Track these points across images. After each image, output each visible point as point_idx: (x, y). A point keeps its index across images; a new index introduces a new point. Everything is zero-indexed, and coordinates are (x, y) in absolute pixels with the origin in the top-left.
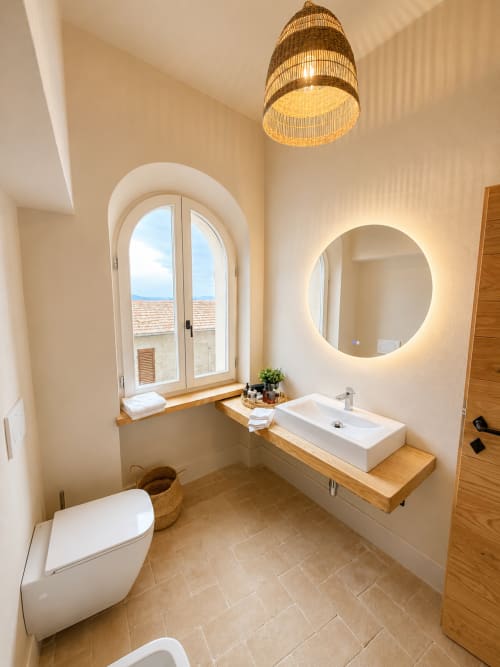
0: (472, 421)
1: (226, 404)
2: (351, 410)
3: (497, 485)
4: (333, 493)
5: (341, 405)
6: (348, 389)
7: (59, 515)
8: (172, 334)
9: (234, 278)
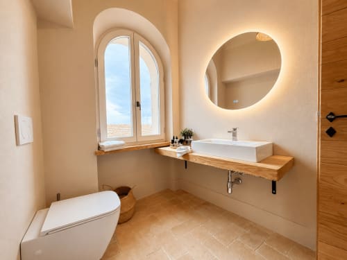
0: (325, 117)
4: (230, 192)
7: (54, 204)
9: (163, 83)
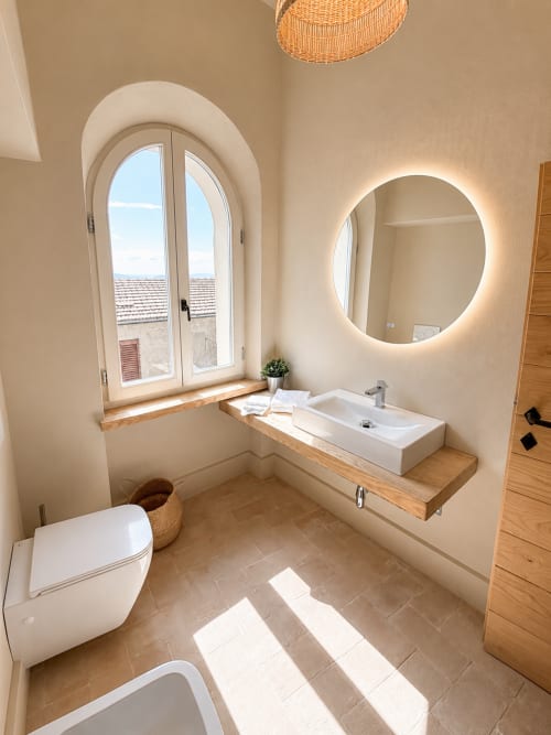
0: (523, 413)
1: (232, 404)
2: (383, 407)
3: (547, 484)
5: (370, 402)
6: (379, 382)
7: (39, 532)
8: (164, 320)
